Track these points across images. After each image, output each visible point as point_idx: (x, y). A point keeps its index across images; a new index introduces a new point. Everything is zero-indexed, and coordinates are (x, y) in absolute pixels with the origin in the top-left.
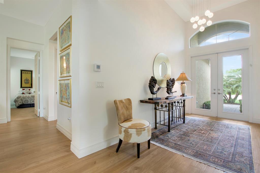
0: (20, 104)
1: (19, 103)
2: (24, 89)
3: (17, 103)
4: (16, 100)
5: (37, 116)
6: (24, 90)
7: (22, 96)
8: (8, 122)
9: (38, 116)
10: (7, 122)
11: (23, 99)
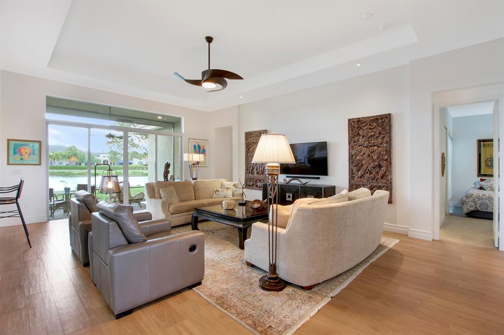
0: (470, 208)
1: (468, 207)
2: (484, 180)
3: (465, 206)
4: (464, 199)
5: (494, 246)
6: (482, 180)
7: (476, 194)
8: (433, 240)
9: (496, 245)
10: (431, 240)
11: (477, 199)
